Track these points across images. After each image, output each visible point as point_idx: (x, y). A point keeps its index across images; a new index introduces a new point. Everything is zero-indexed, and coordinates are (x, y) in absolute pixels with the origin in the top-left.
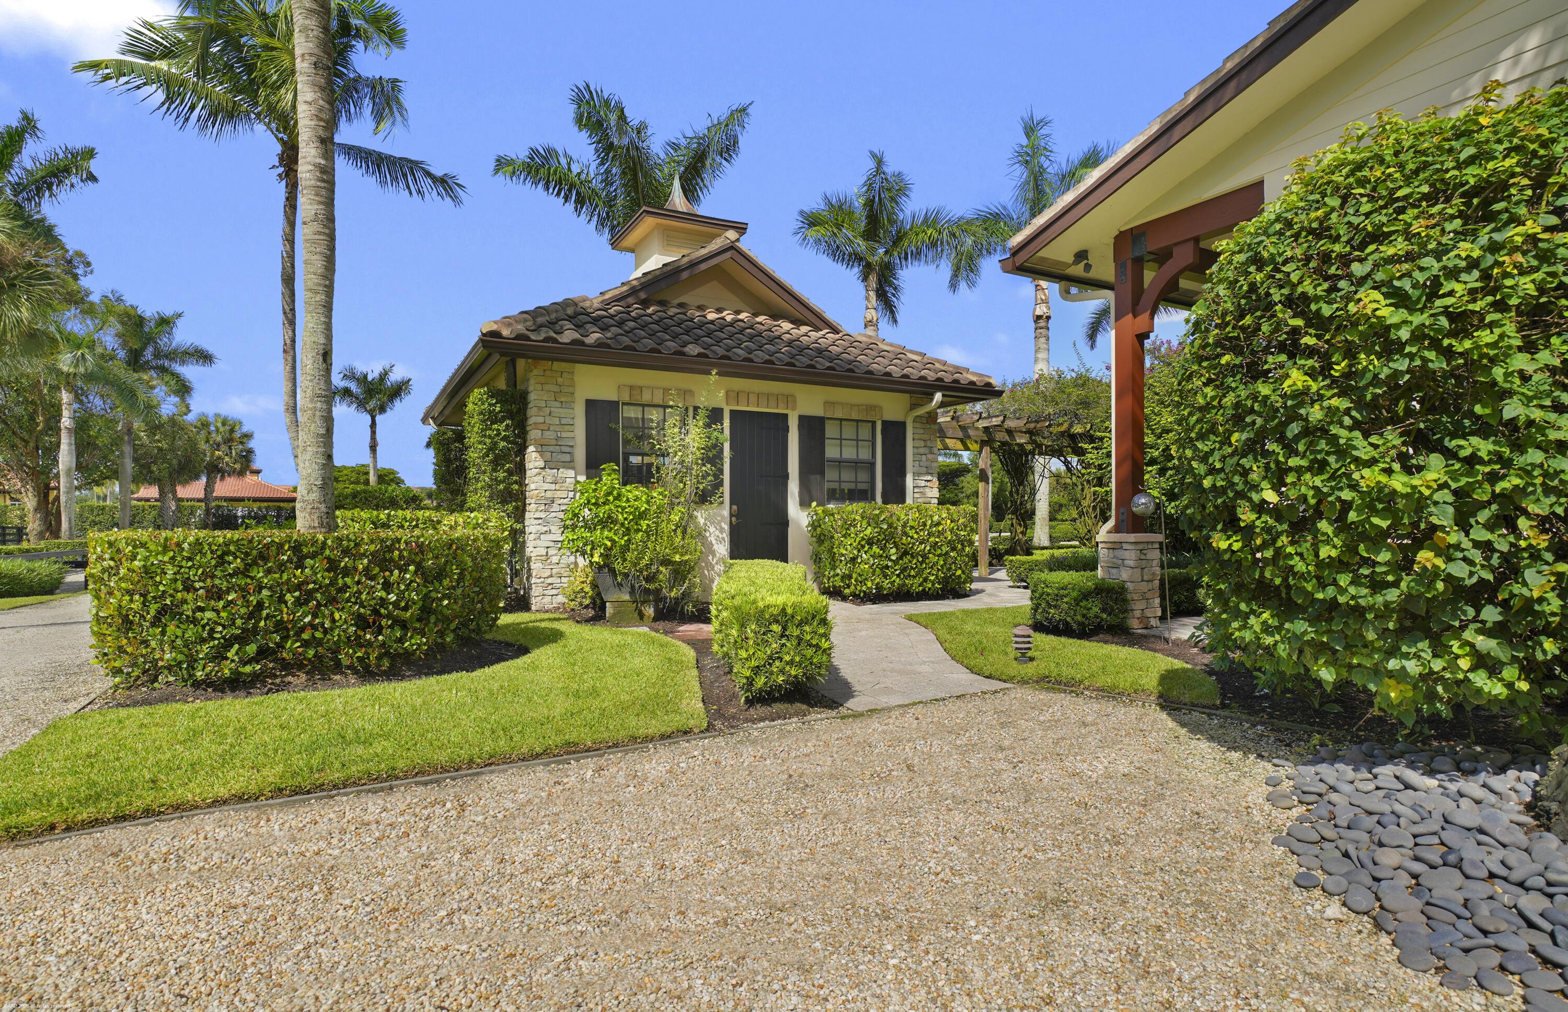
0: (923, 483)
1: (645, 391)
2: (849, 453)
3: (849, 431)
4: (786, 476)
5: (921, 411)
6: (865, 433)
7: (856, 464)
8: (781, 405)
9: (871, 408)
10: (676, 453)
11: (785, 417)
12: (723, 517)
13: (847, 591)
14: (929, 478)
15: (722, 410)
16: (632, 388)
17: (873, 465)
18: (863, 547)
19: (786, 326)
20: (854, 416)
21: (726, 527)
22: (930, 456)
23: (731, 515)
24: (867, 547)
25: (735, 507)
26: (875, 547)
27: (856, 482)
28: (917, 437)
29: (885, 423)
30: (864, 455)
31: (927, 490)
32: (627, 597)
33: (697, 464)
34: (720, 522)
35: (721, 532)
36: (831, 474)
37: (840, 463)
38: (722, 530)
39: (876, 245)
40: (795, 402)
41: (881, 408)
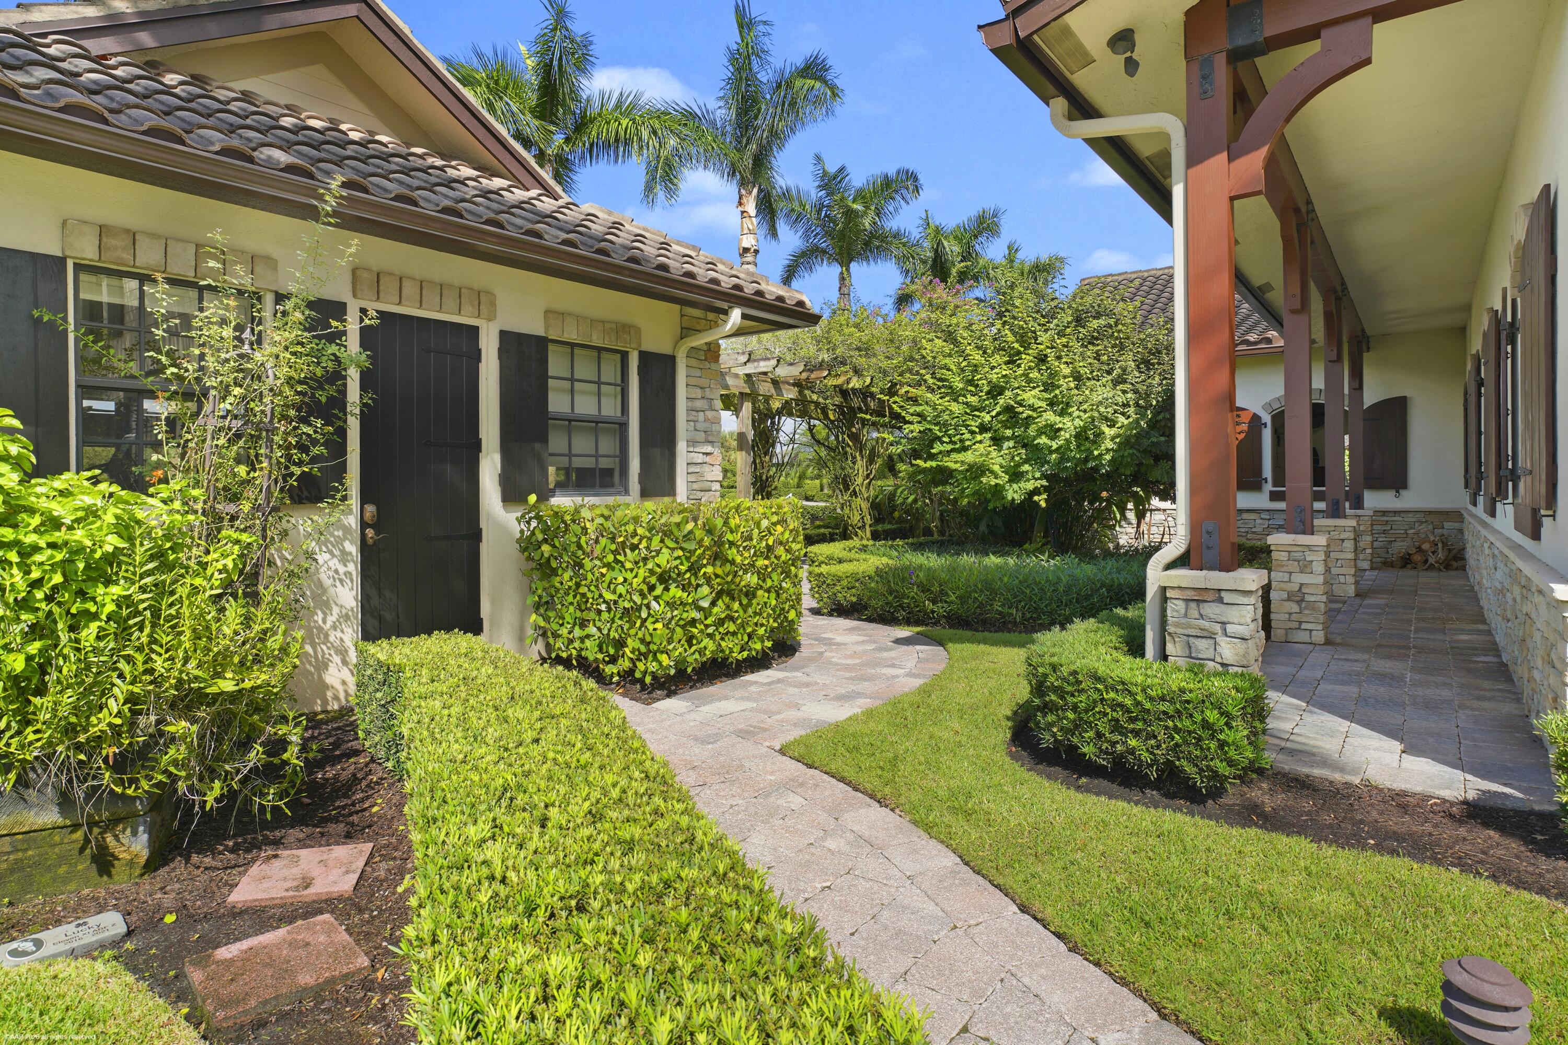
0: (700, 458)
1: (143, 244)
2: (585, 406)
3: (585, 369)
4: (476, 446)
5: (700, 341)
6: (610, 372)
7: (596, 424)
8: (468, 308)
9: (624, 329)
10: (225, 392)
11: (474, 330)
12: (347, 530)
13: (609, 669)
14: (709, 449)
15: (344, 305)
16: (103, 230)
17: (623, 426)
18: (652, 588)
19: (466, 171)
20: (597, 341)
21: (353, 548)
22: (710, 414)
23: (364, 525)
24: (659, 590)
25: (370, 509)
26: (673, 587)
27: (597, 456)
28: (693, 381)
29: (645, 356)
30: (610, 409)
31: (706, 468)
32: (51, 816)
33: (284, 417)
34: (340, 541)
35: (344, 562)
36: (557, 442)
37: (571, 422)
38: (344, 558)
39: (553, 128)
40: (493, 304)
41: (638, 330)
